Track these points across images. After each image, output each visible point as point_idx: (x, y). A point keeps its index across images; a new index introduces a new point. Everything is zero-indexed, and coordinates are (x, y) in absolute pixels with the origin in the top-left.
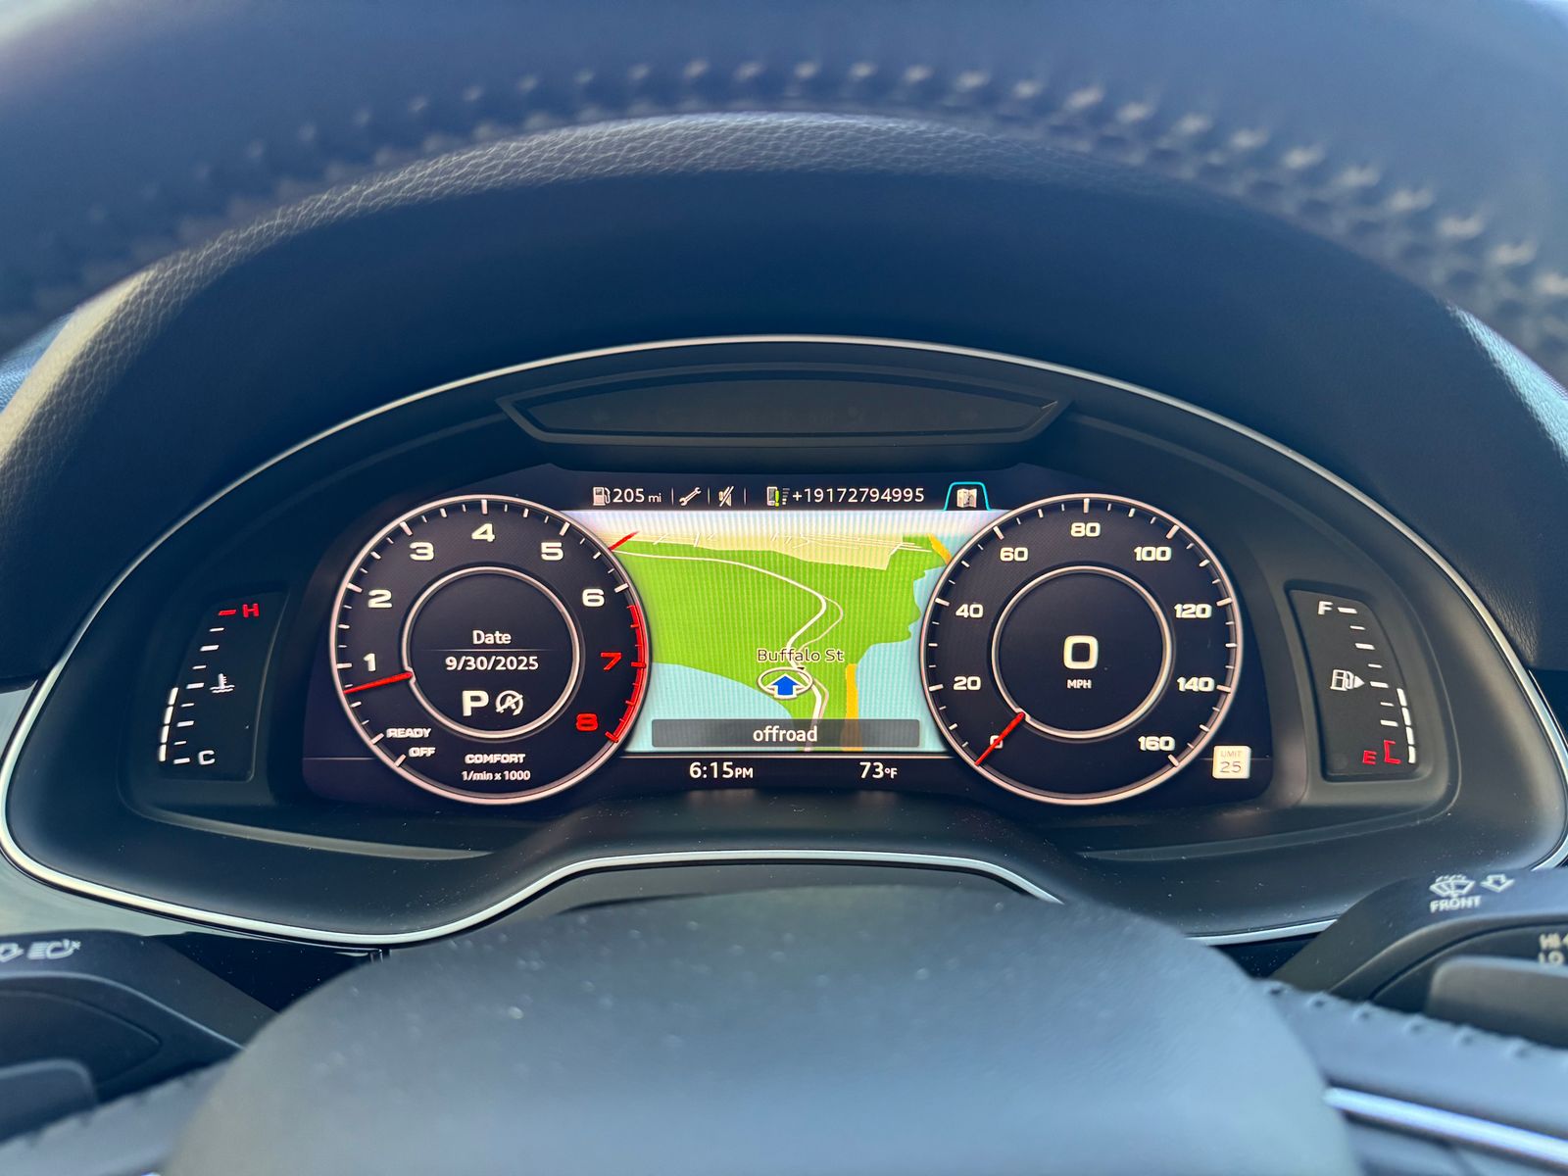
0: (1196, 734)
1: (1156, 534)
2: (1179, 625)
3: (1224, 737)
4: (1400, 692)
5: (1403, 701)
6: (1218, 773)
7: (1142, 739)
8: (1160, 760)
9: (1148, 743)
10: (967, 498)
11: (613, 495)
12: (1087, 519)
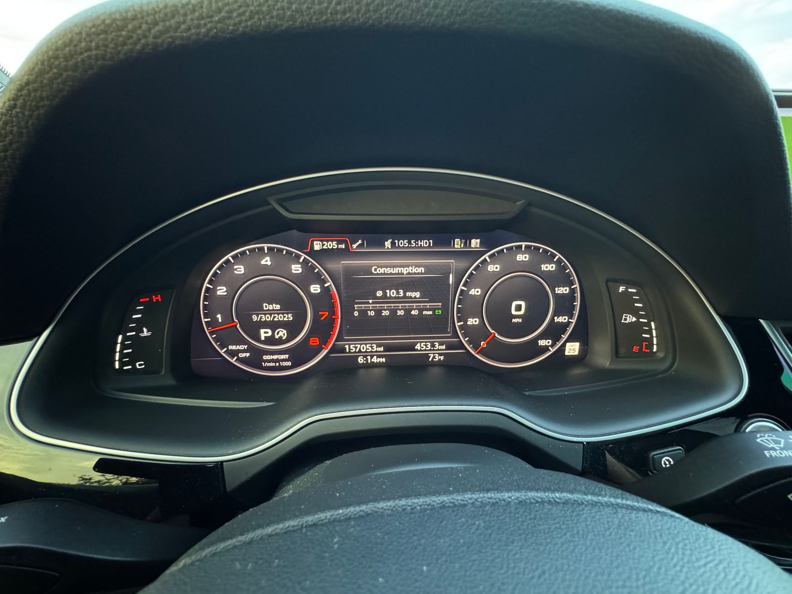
0: (560, 339)
1: (550, 259)
2: (556, 296)
3: (570, 339)
4: (653, 324)
5: (653, 327)
6: (567, 353)
7: (539, 341)
8: (545, 349)
9: (542, 343)
10: (475, 243)
11: (323, 245)
12: (523, 253)
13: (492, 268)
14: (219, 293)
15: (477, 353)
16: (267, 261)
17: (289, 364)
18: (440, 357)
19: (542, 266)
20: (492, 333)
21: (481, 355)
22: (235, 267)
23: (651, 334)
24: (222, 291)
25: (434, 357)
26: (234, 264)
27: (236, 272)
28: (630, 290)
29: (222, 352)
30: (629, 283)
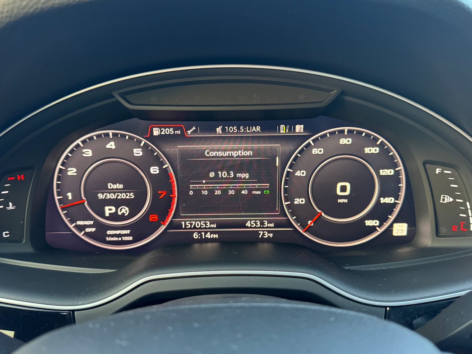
1: (373, 142)
2: (381, 178)
3: (397, 220)
4: (468, 203)
5: (469, 207)
6: (395, 234)
7: (366, 221)
8: (373, 229)
9: (369, 223)
10: (299, 128)
11: (161, 131)
12: (346, 137)
13: (317, 151)
14: (69, 173)
15: (305, 232)
16: (111, 145)
17: (130, 238)
18: (269, 235)
19: (366, 149)
20: (318, 213)
21: (309, 234)
22: (84, 151)
24: (72, 172)
25: (263, 234)
26: (83, 148)
27: (84, 155)
28: (445, 172)
29: (71, 226)
30: (444, 165)
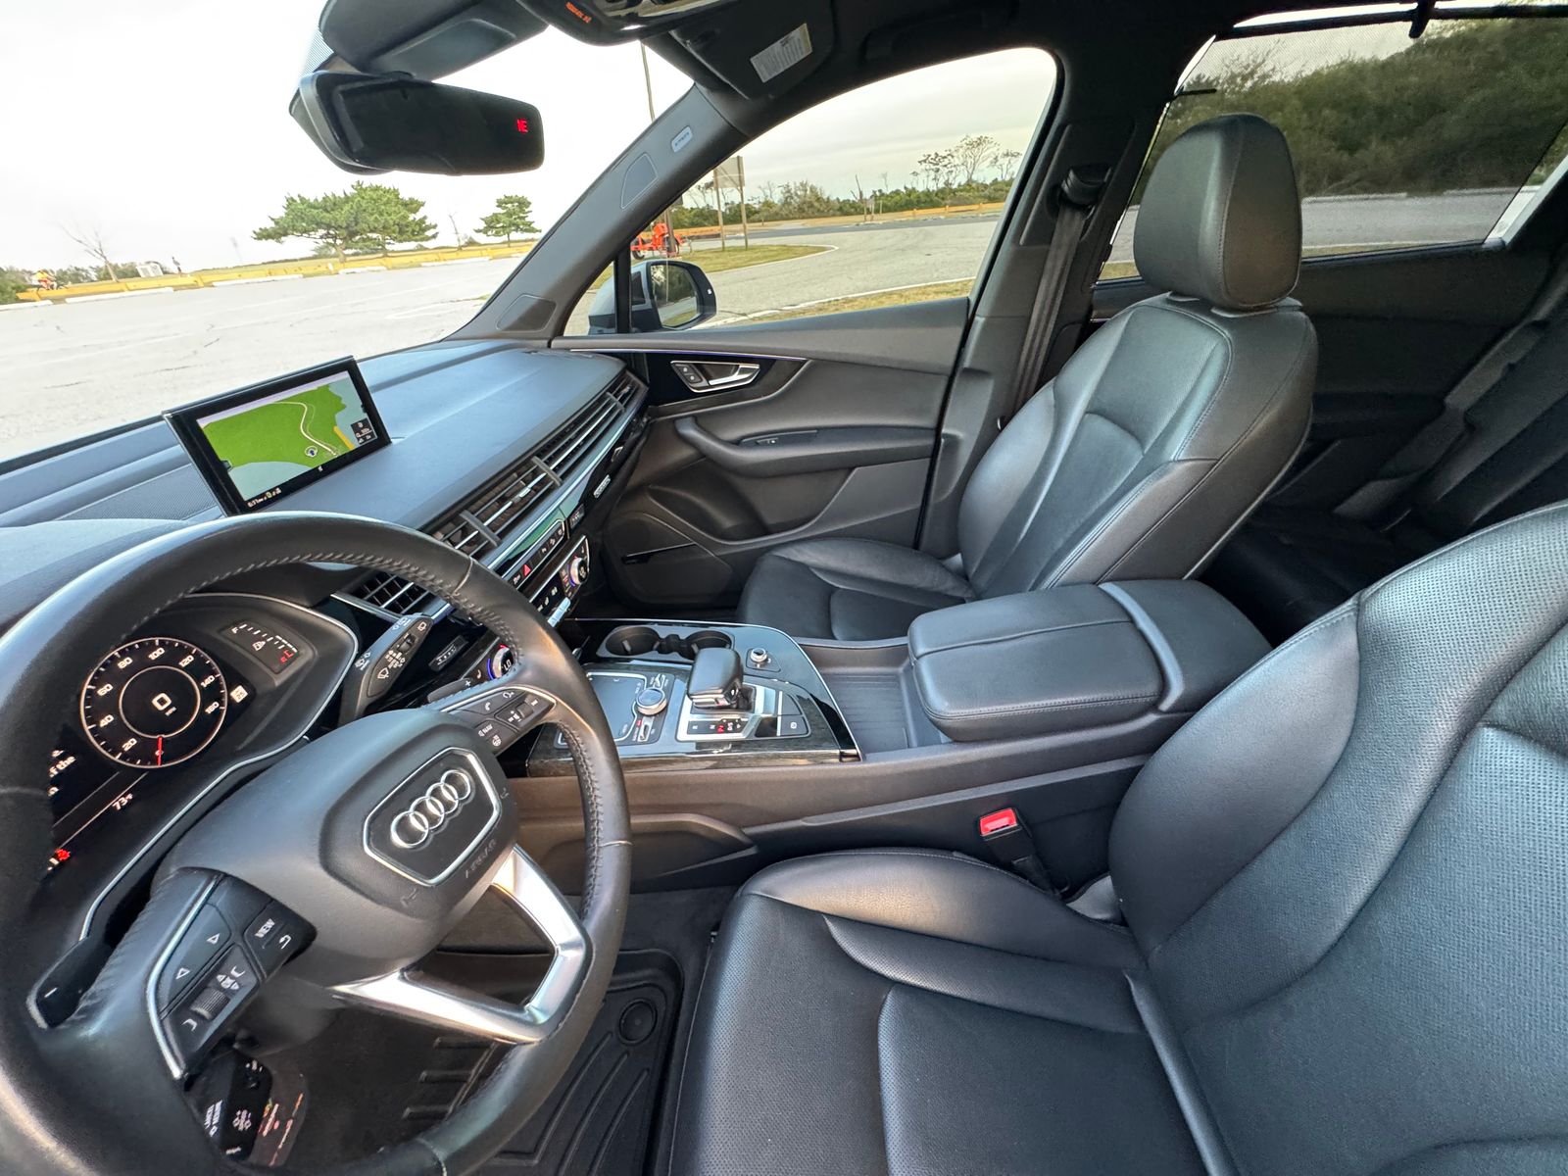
0: (222, 695)
1: (152, 647)
2: (185, 669)
3: (230, 688)
4: (278, 637)
5: (280, 638)
6: (238, 700)
8: (217, 712)
23: (283, 644)
28: (241, 627)
30: (236, 624)
